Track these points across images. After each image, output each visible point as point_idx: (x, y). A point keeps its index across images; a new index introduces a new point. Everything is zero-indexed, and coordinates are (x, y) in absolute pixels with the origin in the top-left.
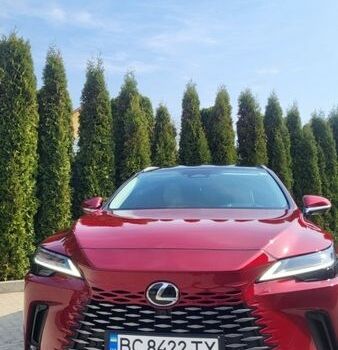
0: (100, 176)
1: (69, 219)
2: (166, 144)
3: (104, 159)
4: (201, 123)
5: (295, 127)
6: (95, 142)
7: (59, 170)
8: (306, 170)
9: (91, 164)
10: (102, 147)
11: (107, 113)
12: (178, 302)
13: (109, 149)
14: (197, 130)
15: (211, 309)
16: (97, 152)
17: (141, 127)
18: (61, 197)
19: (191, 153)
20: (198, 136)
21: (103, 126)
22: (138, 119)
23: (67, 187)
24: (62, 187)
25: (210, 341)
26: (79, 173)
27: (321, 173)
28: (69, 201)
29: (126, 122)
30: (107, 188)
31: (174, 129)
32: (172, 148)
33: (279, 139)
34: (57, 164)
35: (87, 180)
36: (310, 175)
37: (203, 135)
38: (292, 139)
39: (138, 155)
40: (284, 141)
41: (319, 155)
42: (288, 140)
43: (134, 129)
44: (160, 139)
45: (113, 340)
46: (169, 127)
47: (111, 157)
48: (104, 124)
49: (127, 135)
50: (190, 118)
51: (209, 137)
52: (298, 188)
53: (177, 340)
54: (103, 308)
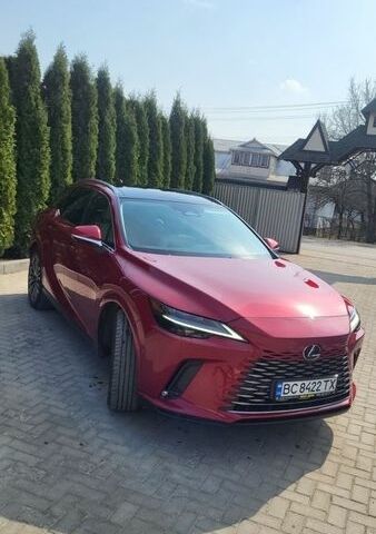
15: (334, 359)
25: (333, 379)
45: (279, 386)
53: (317, 381)
54: (271, 365)
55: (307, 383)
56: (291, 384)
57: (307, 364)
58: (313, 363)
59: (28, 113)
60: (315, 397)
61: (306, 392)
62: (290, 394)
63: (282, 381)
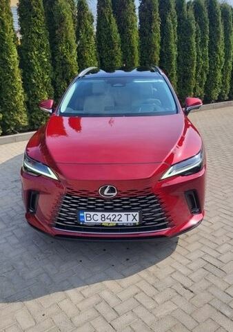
0: (40, 59)
1: (22, 93)
2: (86, 30)
3: (42, 46)
4: (112, 11)
5: (181, 10)
6: (33, 32)
7: (10, 57)
8: (187, 45)
9: (32, 50)
10: (39, 36)
11: (39, 6)
12: (117, 195)
13: (45, 37)
14: (110, 17)
15: (135, 198)
16: (36, 40)
17: (67, 18)
18: (14, 78)
19: (105, 36)
20: (110, 21)
21: (38, 18)
22: (64, 11)
23: (17, 69)
24: (14, 70)
25: (134, 214)
26: (24, 57)
27: (197, 46)
28: (20, 80)
29: (55, 13)
30: (47, 68)
31: (92, 17)
32: (92, 34)
33: (169, 21)
34: (7, 53)
35: (32, 63)
36: (189, 49)
37: (114, 21)
38: (179, 20)
39: (67, 41)
40: (173, 22)
41: (197, 32)
42: (176, 21)
43: (62, 19)
44: (82, 26)
45: (81, 215)
46: (88, 15)
47: (47, 44)
48: (39, 16)
49: (57, 25)
50: (104, 6)
51: (118, 23)
52: (180, 58)
53: (117, 214)
54: (74, 199)
55: (106, 214)
56: (92, 214)
57: (106, 200)
58: (111, 200)
59: (104, 27)
60: (117, 226)
61: (108, 221)
62: (92, 221)
63: (83, 211)
